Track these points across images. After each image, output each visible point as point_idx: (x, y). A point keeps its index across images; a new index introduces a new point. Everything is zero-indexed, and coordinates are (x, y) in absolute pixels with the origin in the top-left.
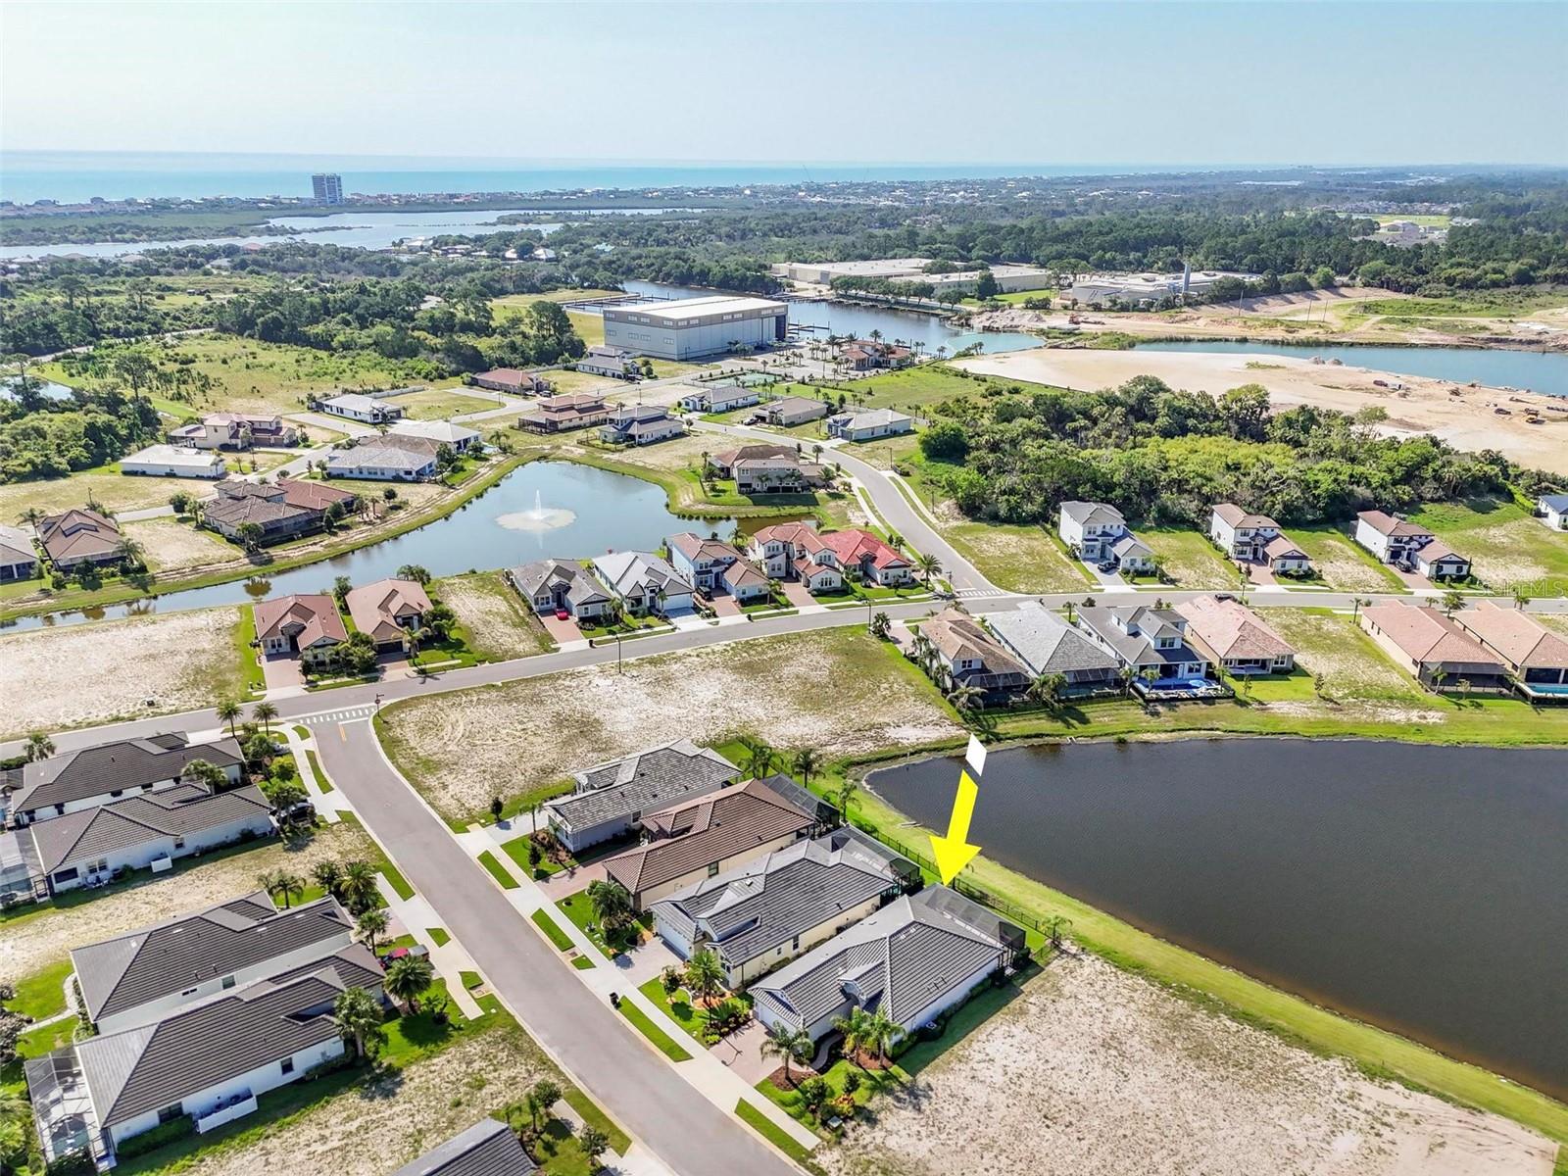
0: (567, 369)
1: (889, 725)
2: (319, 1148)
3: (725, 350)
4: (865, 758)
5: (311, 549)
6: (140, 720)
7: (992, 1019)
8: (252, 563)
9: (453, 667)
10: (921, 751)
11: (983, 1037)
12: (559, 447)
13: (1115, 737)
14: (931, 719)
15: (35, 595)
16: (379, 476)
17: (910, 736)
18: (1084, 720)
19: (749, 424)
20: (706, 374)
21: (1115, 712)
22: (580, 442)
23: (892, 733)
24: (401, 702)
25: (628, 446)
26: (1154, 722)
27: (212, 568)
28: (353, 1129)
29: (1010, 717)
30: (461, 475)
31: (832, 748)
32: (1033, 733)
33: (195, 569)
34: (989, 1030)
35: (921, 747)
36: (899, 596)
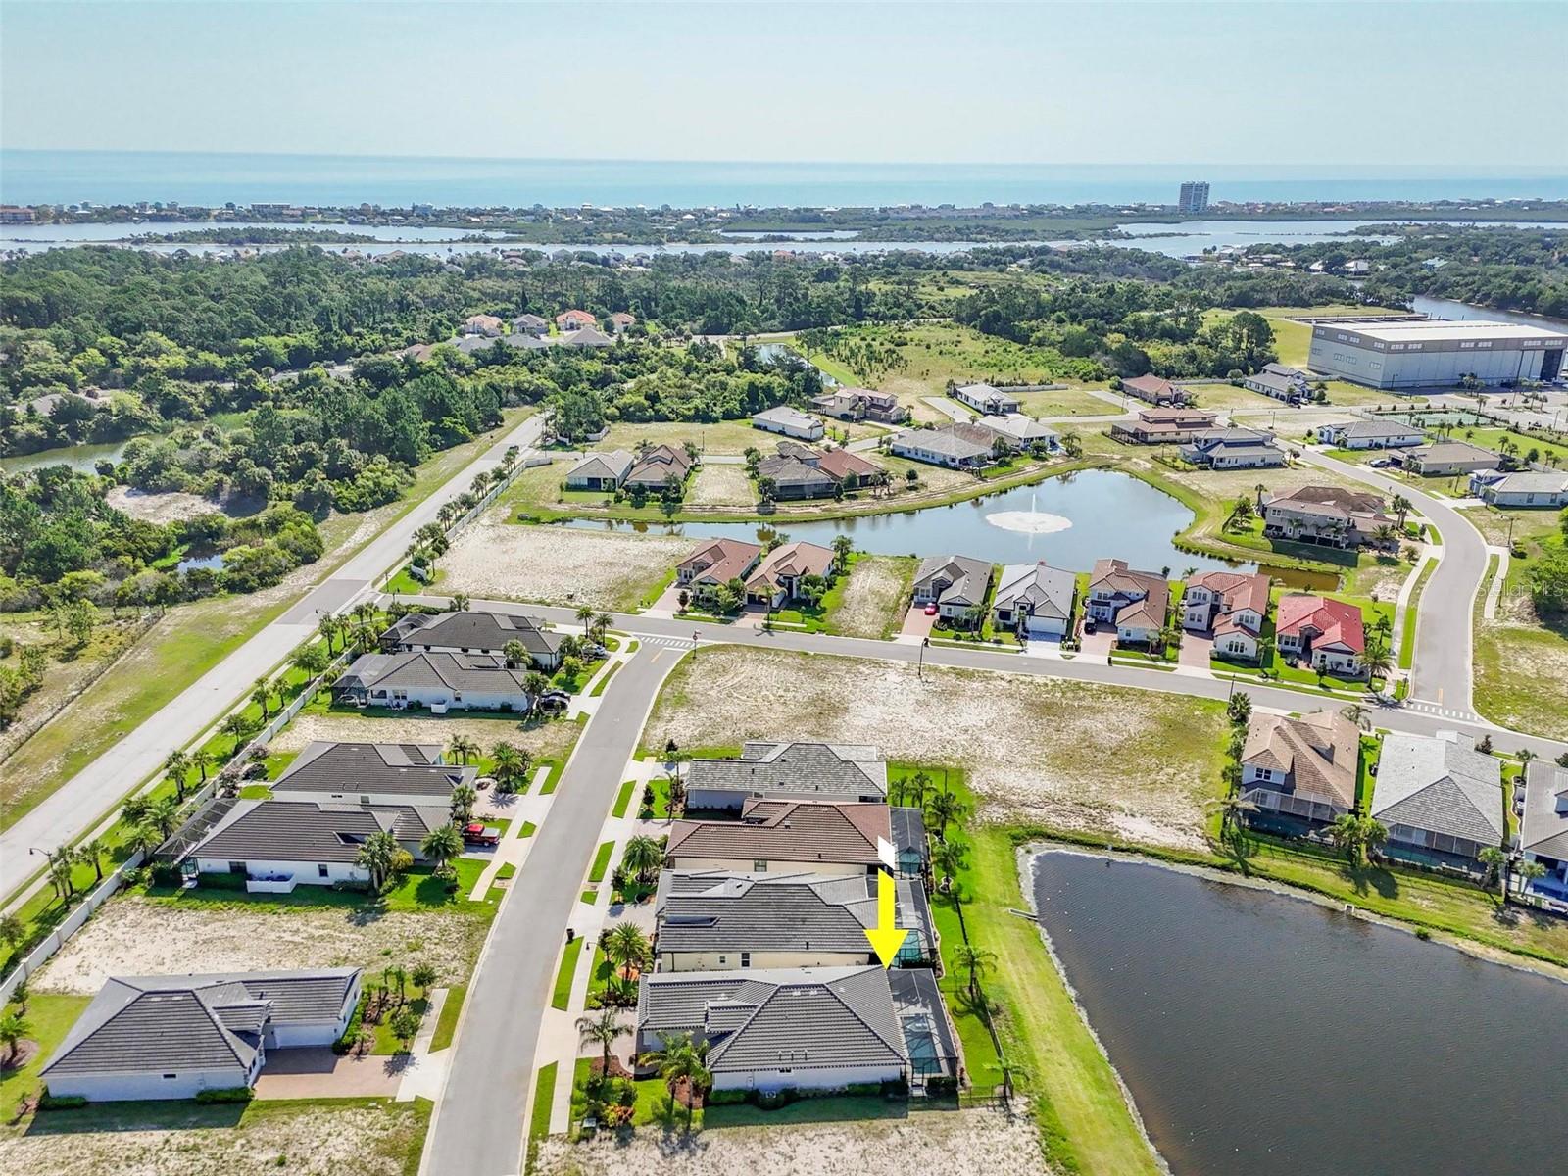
0: (1234, 384)
1: (1122, 810)
2: (287, 937)
3: (1456, 382)
4: (1060, 834)
5: (811, 509)
6: (553, 607)
7: (842, 1124)
8: (758, 511)
9: (794, 629)
10: (1137, 851)
11: (812, 1134)
12: (1129, 459)
13: (1418, 927)
14: (1181, 821)
15: (599, 503)
16: (930, 460)
17: (1138, 830)
18: (1389, 891)
19: (1376, 466)
20: (1387, 406)
21: (1448, 899)
22: (1154, 457)
23: (1117, 820)
24: (724, 645)
25: (1201, 468)
26: (1499, 932)
27: (726, 509)
28: (316, 935)
29: (1286, 854)
30: (1006, 469)
31: (1033, 811)
32: (1303, 882)
33: (714, 507)
34: (824, 1131)
35: (1140, 846)
36: (1322, 686)
